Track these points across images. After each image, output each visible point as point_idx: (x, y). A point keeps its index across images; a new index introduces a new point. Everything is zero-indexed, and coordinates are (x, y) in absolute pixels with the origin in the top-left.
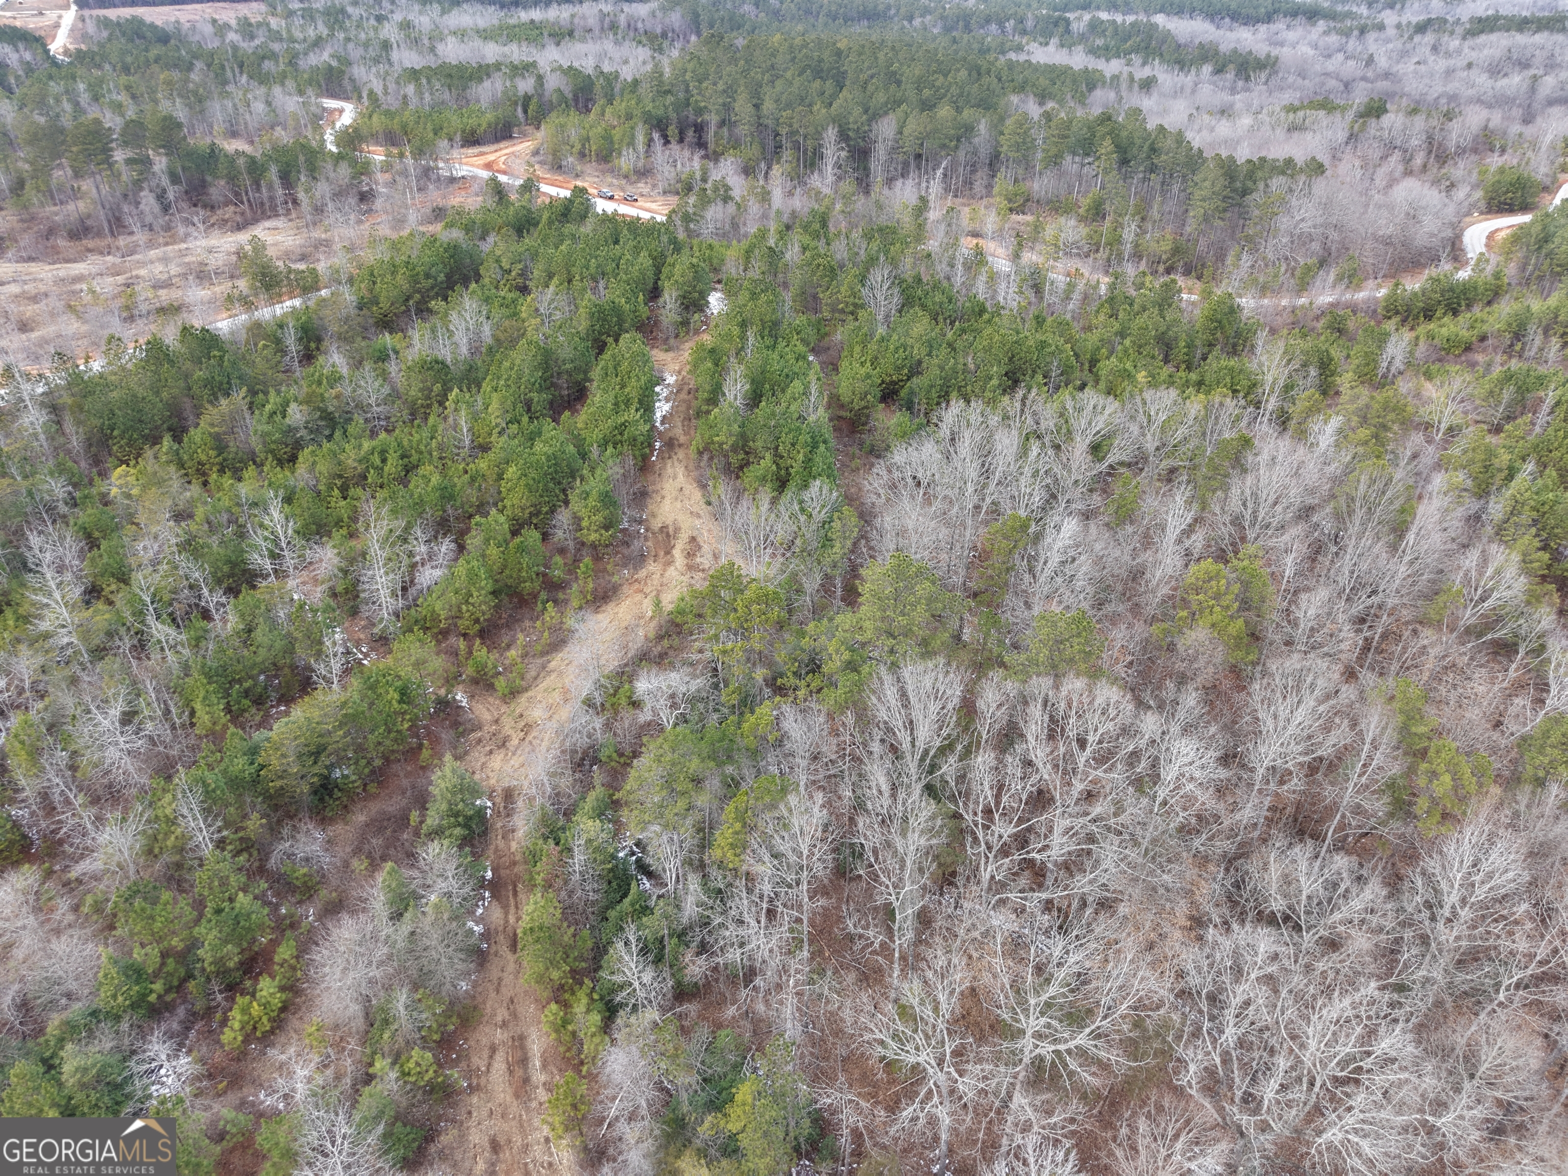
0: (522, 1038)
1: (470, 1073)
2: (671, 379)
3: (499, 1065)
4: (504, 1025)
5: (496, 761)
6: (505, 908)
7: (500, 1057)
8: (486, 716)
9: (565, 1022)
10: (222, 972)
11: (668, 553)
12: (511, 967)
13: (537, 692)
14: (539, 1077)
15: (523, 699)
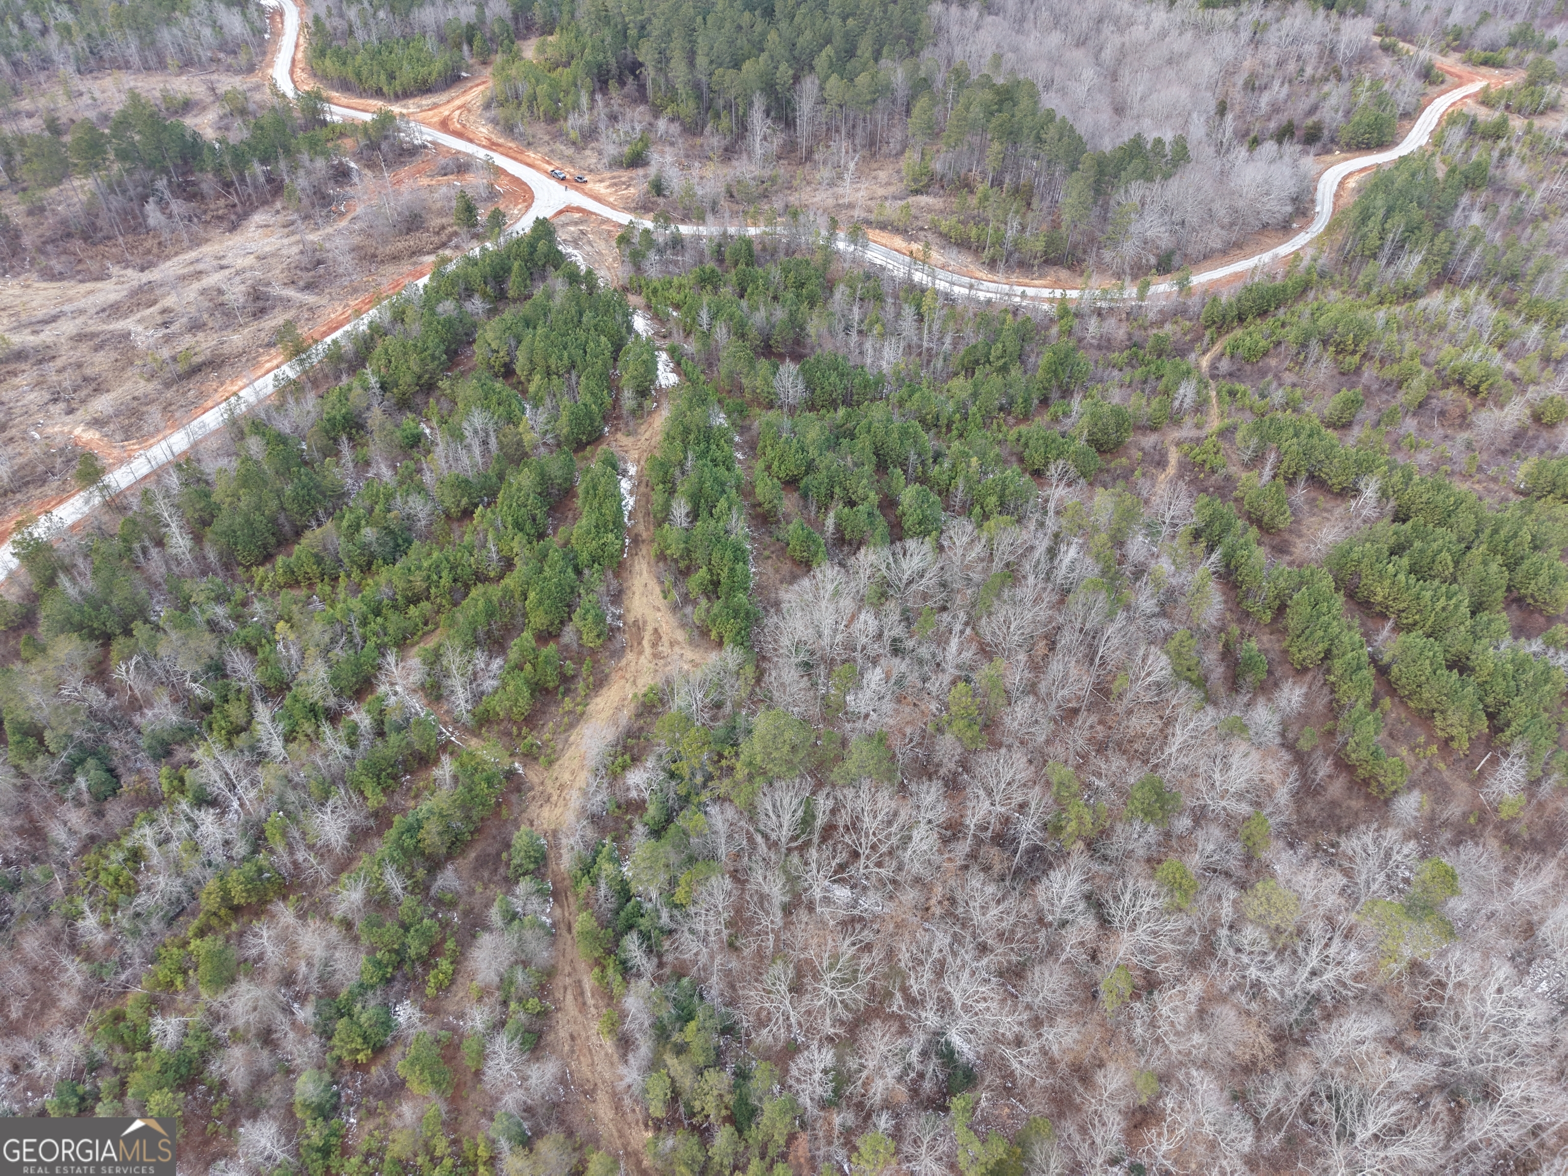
0: (580, 981)
1: (555, 1001)
2: (632, 470)
3: (569, 997)
4: (569, 975)
5: (546, 812)
6: (562, 907)
7: (569, 992)
8: (536, 780)
9: (603, 977)
10: (419, 957)
11: (640, 643)
12: (569, 942)
13: (565, 761)
14: (591, 1002)
15: (556, 766)
